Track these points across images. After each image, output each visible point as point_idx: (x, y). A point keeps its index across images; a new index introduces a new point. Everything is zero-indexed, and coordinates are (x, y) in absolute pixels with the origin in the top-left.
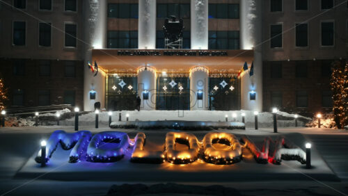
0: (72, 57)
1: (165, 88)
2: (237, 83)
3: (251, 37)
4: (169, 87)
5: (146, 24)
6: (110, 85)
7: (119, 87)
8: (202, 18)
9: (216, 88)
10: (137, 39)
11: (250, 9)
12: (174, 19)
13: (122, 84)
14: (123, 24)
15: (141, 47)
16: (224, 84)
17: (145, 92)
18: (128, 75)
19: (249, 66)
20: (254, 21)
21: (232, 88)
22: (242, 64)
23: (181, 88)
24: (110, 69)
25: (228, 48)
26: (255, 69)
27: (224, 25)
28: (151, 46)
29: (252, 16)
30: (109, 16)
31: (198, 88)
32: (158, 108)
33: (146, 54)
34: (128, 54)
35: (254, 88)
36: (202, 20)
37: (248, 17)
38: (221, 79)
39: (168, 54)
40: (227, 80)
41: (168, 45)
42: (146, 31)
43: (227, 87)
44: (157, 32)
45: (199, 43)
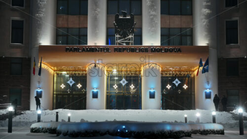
0: (18, 54)
1: (115, 87)
2: (191, 82)
3: (205, 33)
4: (120, 86)
5: (95, 19)
6: (59, 83)
7: (67, 85)
8: (153, 13)
9: (169, 87)
10: (87, 36)
11: (205, 3)
12: (125, 15)
13: (71, 82)
14: (73, 21)
15: (90, 43)
16: (177, 82)
17: (95, 91)
18: (77, 72)
19: (204, 63)
20: (208, 16)
21: (185, 87)
22: (198, 61)
23: (132, 87)
24: (59, 67)
25: (181, 44)
26: (210, 66)
27: (176, 22)
28: (101, 42)
29: (207, 11)
30: (58, 12)
31: (150, 86)
33: (94, 50)
34: (76, 50)
35: (209, 86)
36: (155, 16)
37: (201, 13)
38: (173, 78)
39: (119, 50)
40: (182, 79)
41: (119, 41)
42: (95, 27)
43: (181, 86)
44: (108, 29)
45: (151, 39)
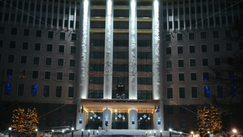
0: (71, 102)
1: (116, 118)
2: (151, 116)
3: (158, 94)
4: (118, 118)
5: (107, 87)
6: (89, 116)
7: (93, 118)
8: (134, 84)
9: (141, 118)
10: (103, 94)
11: (157, 80)
12: (121, 85)
13: (95, 116)
14: (97, 87)
15: (105, 98)
16: (145, 116)
17: (107, 120)
18: (98, 112)
19: (157, 107)
20: (159, 86)
21: (149, 119)
22: (154, 107)
23: (124, 118)
24: (90, 109)
25: (147, 98)
26: (160, 109)
27: (145, 88)
28: (110, 97)
29: (158, 84)
30: (90, 83)
31: (132, 119)
32: (113, 128)
33: (107, 101)
34: (98, 101)
35: (160, 119)
36: (134, 85)
37: (156, 84)
38: (143, 114)
39: (118, 102)
40: (147, 115)
41: (118, 97)
42: (107, 90)
43: (147, 118)
44: (113, 91)
45: (133, 97)
